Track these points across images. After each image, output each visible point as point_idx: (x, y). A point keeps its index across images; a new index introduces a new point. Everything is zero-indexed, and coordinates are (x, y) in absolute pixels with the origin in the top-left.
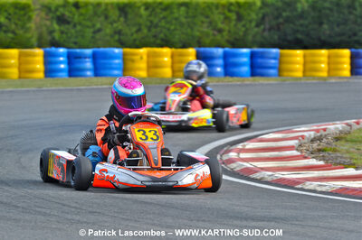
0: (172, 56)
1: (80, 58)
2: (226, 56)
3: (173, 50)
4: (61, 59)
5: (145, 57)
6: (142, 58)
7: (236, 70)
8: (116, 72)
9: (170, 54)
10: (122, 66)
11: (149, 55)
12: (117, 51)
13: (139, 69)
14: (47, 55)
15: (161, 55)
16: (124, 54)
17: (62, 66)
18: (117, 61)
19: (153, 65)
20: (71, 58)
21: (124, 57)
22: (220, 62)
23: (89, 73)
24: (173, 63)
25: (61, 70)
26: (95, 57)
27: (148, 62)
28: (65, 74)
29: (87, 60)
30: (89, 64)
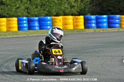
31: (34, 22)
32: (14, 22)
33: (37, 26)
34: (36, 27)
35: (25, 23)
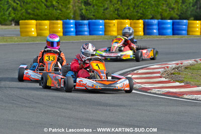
0: (131, 24)
1: (82, 25)
2: (159, 24)
3: (131, 21)
4: (72, 26)
5: (116, 24)
6: (114, 25)
7: (164, 31)
8: (101, 33)
9: (129, 23)
10: (104, 29)
11: (118, 23)
12: (101, 21)
13: (113, 31)
14: (64, 24)
15: (125, 24)
16: (105, 23)
17: (72, 29)
18: (101, 27)
19: (120, 29)
20: (77, 25)
21: (105, 25)
22: (156, 27)
23: (86, 33)
25: (72, 32)
26: (89, 24)
27: (118, 28)
28: (73, 34)
29: (85, 26)
30: (86, 28)
32: (59, 26)
33: (87, 31)
34: (85, 31)
35: (71, 27)
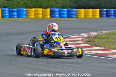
0: (42, 11)
2: (59, 11)
3: (43, 9)
4: (7, 12)
6: (32, 12)
8: (24, 16)
9: (41, 11)
10: (26, 14)
11: (35, 11)
12: (24, 9)
13: (32, 15)
14: (2, 11)
16: (27, 10)
17: (7, 14)
18: (24, 13)
19: (36, 14)
20: (10, 12)
22: (58, 13)
23: (15, 16)
24: (43, 13)
26: (17, 11)
28: (8, 17)
29: (15, 12)
30: (15, 14)
31: (14, 12)
